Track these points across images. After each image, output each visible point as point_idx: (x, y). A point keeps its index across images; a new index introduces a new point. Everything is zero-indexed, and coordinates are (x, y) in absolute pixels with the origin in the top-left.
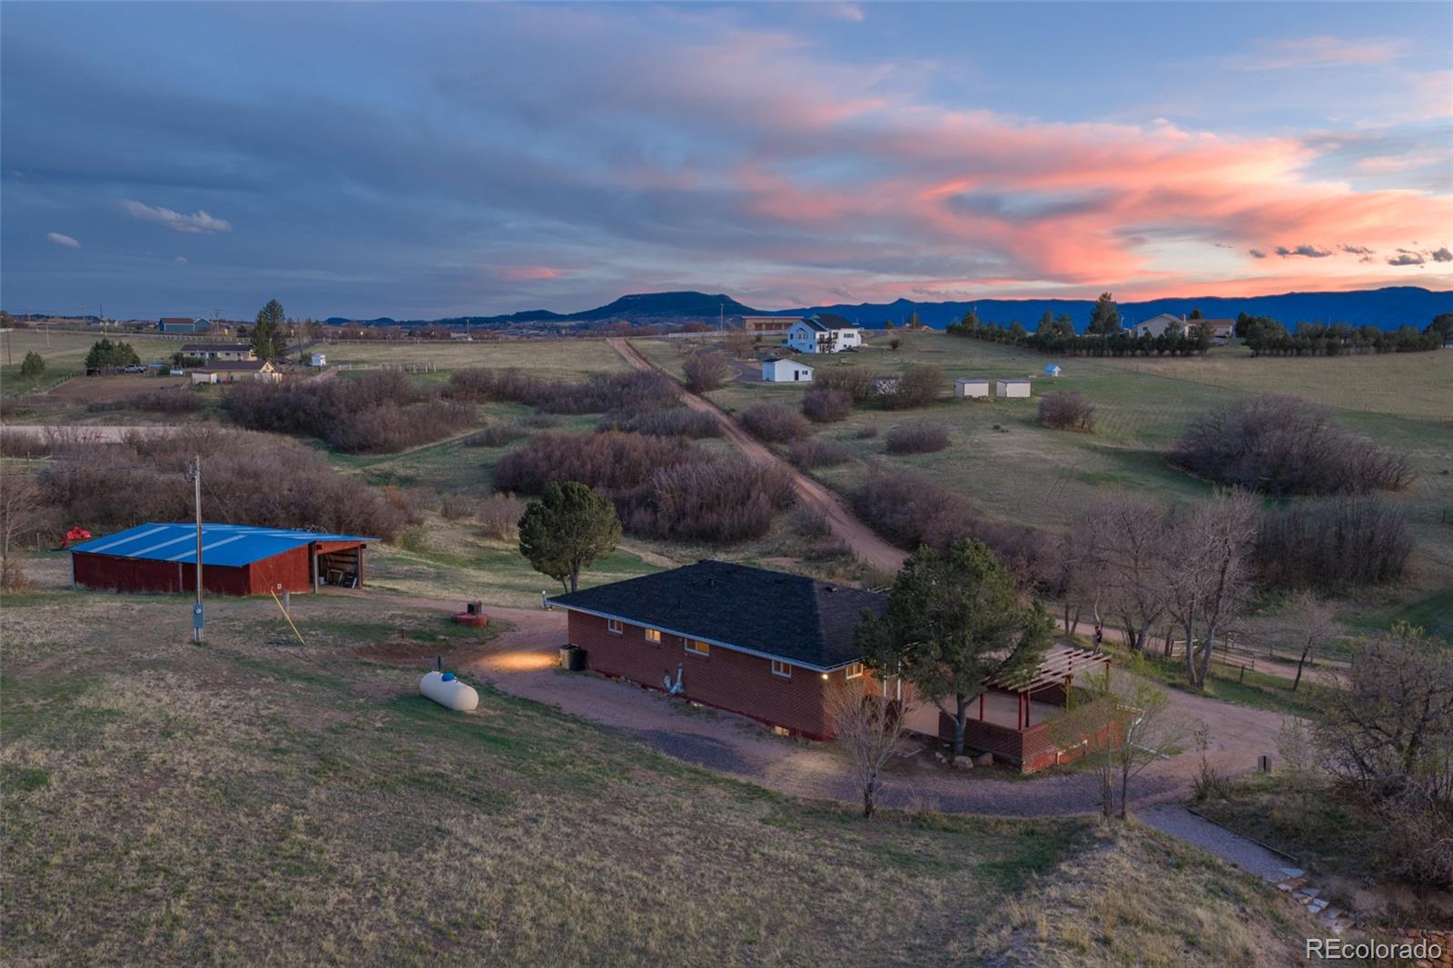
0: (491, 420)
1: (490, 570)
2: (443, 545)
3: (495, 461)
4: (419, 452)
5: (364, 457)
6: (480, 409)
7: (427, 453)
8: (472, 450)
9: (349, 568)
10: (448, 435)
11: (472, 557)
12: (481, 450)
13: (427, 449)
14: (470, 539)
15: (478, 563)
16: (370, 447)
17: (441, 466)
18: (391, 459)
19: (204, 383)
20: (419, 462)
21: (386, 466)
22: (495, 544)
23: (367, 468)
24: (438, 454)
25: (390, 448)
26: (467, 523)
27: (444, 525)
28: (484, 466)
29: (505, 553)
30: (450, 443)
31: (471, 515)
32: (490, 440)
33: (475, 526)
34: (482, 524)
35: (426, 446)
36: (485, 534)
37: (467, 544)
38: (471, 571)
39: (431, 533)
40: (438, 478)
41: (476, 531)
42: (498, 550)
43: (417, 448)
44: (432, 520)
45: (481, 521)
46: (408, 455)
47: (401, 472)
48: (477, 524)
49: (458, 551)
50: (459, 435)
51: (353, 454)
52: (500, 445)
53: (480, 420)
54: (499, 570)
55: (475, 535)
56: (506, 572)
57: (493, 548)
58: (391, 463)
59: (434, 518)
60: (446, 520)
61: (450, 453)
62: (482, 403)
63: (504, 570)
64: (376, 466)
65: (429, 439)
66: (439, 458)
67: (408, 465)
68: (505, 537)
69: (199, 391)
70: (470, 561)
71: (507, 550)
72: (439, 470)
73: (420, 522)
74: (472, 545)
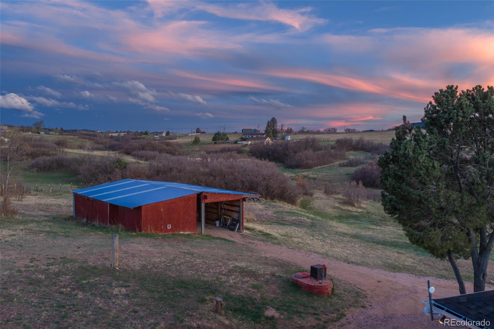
0: (351, 157)
1: (347, 223)
2: (322, 207)
3: (352, 172)
4: (320, 168)
5: (297, 170)
6: (347, 153)
7: (323, 169)
8: (342, 168)
9: (235, 216)
10: (333, 162)
11: (337, 214)
12: (346, 168)
13: (324, 168)
14: (337, 205)
15: (340, 218)
16: (300, 166)
17: (328, 174)
18: (308, 171)
19: (246, 145)
20: (319, 172)
21: (305, 173)
22: (350, 208)
23: (297, 174)
24: (328, 169)
25: (308, 167)
26: (336, 197)
27: (324, 197)
28: (347, 174)
29: (355, 214)
30: (333, 165)
31: (339, 193)
32: (351, 164)
33: (340, 199)
34: (344, 198)
35: (323, 166)
36: (345, 203)
37: (334, 208)
38: (334, 223)
39: (316, 201)
40: (326, 178)
41: (341, 201)
42: (352, 211)
43: (319, 167)
44: (318, 194)
45: (343, 196)
46: (315, 170)
47: (311, 176)
48: (342, 197)
49: (330, 210)
50: (337, 163)
51: (293, 169)
52: (355, 166)
53: (347, 157)
54: (352, 223)
55: (340, 203)
56: (356, 225)
57: (349, 211)
58: (307, 173)
59: (320, 194)
60: (326, 195)
61: (333, 169)
62: (348, 151)
63: (355, 223)
64: (301, 173)
65: (325, 164)
66: (328, 171)
67: (314, 173)
68: (356, 205)
69: (244, 147)
70: (336, 217)
71: (357, 212)
72: (327, 175)
73: (311, 195)
74: (338, 208)
